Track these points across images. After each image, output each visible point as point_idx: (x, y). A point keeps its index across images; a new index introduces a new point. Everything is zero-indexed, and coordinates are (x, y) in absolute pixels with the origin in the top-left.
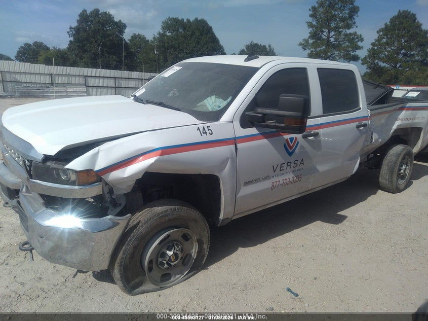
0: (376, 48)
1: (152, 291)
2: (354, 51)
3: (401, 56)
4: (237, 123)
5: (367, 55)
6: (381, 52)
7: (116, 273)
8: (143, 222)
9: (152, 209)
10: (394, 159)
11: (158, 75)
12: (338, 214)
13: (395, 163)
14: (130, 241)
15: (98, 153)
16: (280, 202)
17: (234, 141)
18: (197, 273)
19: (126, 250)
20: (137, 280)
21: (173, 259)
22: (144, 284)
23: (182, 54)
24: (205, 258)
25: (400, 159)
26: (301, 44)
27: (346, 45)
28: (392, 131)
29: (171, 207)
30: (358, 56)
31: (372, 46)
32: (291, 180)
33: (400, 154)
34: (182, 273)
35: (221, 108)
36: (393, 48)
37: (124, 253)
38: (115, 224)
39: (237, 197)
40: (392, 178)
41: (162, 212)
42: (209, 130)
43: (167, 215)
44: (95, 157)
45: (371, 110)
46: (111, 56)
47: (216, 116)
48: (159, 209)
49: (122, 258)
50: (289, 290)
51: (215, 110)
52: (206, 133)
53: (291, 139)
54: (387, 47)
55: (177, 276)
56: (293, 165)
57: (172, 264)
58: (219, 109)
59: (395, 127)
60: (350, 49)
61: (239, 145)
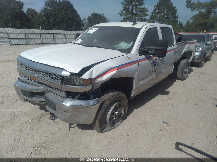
0: (154, 15)
1: (110, 130)
2: (144, 16)
3: (165, 18)
4: (138, 54)
5: (150, 18)
6: (156, 17)
7: (97, 124)
8: (107, 100)
9: (109, 94)
10: (183, 65)
11: (84, 33)
12: (165, 91)
13: (184, 67)
14: (103, 108)
15: (93, 71)
16: (149, 88)
17: (138, 61)
18: (123, 121)
19: (101, 113)
20: (104, 126)
21: (117, 115)
22: (106, 128)
23: (58, 19)
24: (126, 114)
25: (185, 66)
26: (119, 14)
27: (140, 14)
28: (182, 54)
29: (116, 93)
30: (146, 19)
31: (152, 14)
32: (154, 77)
33: (185, 63)
34: (119, 121)
35: (129, 47)
36: (161, 15)
37: (101, 115)
38: (98, 102)
39: (139, 86)
40: (183, 74)
41: (113, 95)
42: (130, 57)
43: (115, 96)
44: (92, 73)
45: (177, 45)
46: (17, 21)
47: (128, 51)
48: (112, 94)
49: (100, 117)
50: (164, 122)
51: (127, 48)
52: (129, 59)
53: (155, 59)
54: (158, 14)
55: (117, 123)
56: (155, 71)
57: (117, 117)
58: (128, 48)
59: (183, 52)
60: (143, 16)
61: (140, 63)
